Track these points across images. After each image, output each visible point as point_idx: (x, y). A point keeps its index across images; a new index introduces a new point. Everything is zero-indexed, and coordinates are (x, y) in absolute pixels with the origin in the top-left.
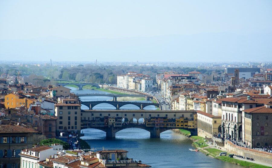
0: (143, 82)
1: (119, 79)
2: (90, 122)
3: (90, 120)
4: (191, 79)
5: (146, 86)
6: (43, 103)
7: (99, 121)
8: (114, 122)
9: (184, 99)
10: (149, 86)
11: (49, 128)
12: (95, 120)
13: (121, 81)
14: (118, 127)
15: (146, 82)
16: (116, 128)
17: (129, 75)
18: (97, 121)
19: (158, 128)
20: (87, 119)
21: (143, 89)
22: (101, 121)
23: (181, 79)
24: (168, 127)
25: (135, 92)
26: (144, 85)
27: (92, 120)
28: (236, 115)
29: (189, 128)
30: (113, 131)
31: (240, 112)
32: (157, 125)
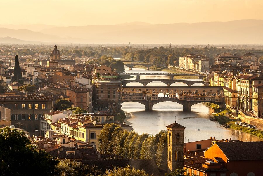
0: (200, 62)
1: (181, 59)
2: (131, 97)
3: (131, 94)
4: (237, 60)
5: (203, 66)
6: (81, 79)
7: (138, 95)
8: (151, 96)
9: (217, 76)
10: (205, 66)
11: (81, 99)
12: (135, 95)
13: (182, 62)
14: (155, 101)
15: (203, 63)
16: (153, 101)
17: (189, 56)
18: (136, 95)
19: (189, 101)
20: (128, 94)
21: (200, 69)
22: (140, 96)
23: (228, 59)
24: (198, 100)
25: (193, 72)
26: (201, 66)
27: (132, 94)
28: (248, 89)
29: (216, 101)
30: (150, 104)
31: (250, 87)
32: (189, 99)
